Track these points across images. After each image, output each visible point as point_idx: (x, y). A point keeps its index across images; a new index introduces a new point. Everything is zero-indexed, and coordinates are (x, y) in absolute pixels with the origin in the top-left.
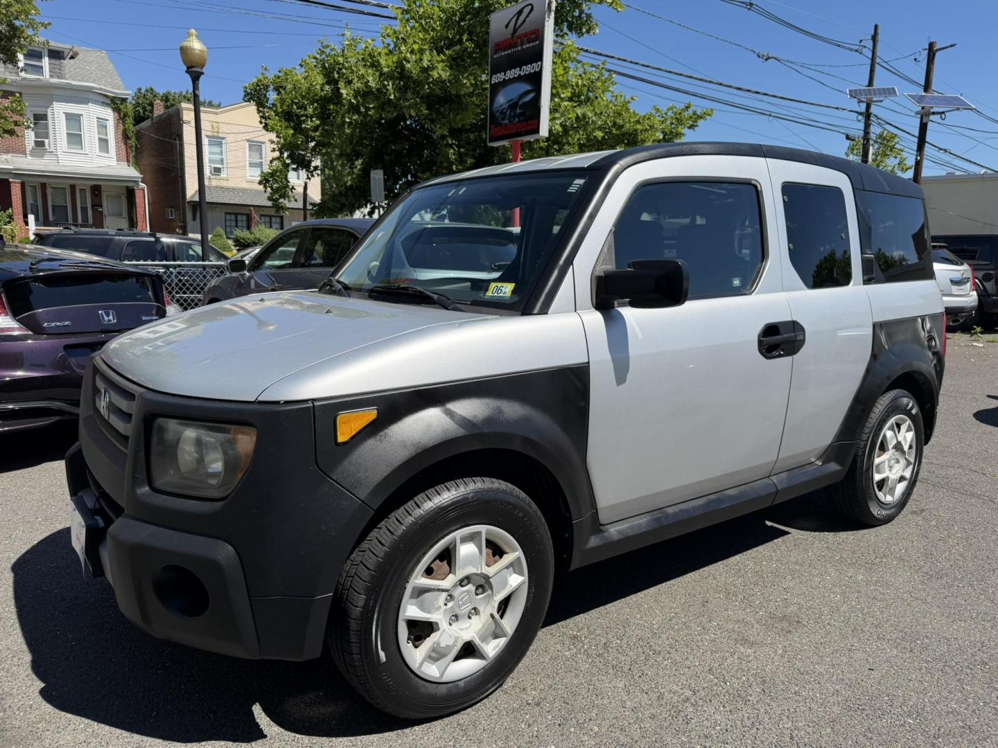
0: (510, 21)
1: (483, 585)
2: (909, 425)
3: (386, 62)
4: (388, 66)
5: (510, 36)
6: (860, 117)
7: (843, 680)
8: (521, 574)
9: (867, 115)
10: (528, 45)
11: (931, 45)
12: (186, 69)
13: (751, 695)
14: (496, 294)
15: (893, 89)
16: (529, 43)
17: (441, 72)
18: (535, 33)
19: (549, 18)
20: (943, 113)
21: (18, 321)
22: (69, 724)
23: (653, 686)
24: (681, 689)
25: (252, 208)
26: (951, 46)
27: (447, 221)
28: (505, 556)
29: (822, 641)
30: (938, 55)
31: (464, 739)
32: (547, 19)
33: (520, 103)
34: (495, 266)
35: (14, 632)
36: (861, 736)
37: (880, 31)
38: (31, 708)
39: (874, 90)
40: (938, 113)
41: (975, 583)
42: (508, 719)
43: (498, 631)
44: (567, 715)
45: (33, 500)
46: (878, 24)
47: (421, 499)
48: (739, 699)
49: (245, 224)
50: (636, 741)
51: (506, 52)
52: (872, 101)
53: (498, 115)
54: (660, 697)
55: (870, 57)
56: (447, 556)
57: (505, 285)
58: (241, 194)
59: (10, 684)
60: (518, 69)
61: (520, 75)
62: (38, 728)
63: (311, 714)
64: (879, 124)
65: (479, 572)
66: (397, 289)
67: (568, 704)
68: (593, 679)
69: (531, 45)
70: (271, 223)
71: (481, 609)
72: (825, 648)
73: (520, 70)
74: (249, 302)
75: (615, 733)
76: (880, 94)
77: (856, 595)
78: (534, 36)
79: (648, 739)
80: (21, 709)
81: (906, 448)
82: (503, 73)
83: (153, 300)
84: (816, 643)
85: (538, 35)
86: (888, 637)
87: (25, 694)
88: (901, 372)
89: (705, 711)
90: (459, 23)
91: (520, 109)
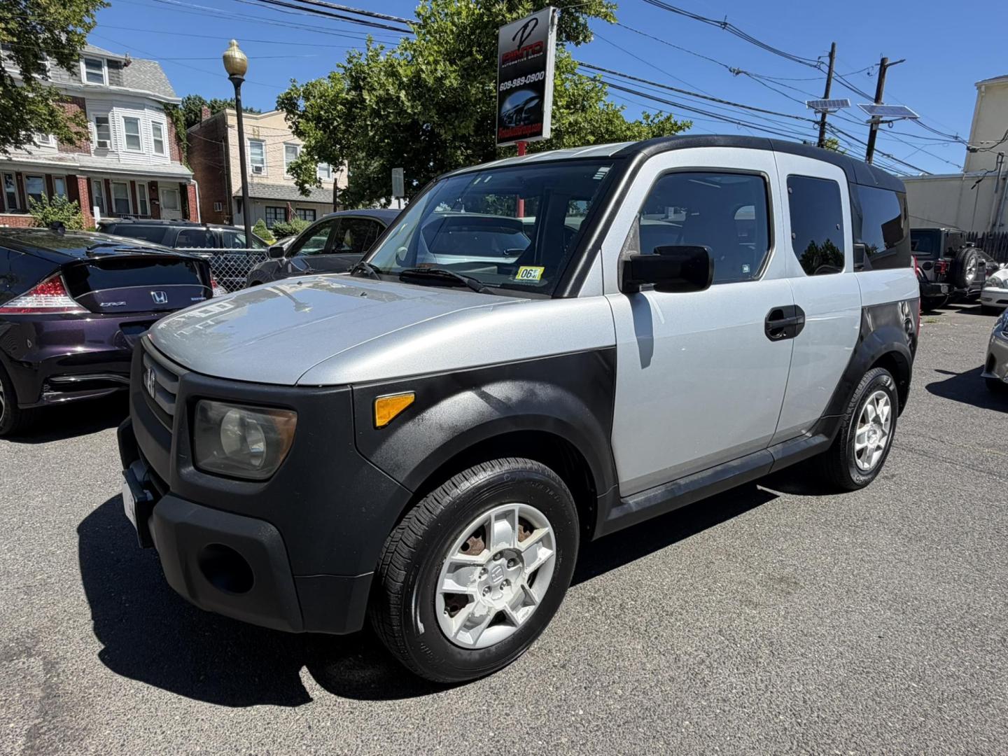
0: (517, 34)
1: (515, 558)
2: (887, 400)
3: (405, 72)
4: (407, 76)
5: (517, 48)
6: (816, 126)
7: (845, 642)
8: (550, 547)
9: (822, 124)
10: (532, 56)
11: (883, 60)
12: (228, 76)
13: (761, 657)
14: (525, 278)
15: (846, 101)
16: (533, 54)
17: (453, 81)
18: (539, 45)
19: (552, 31)
20: (891, 121)
21: (77, 301)
22: (120, 690)
23: (670, 648)
24: (696, 651)
25: (289, 203)
26: (902, 61)
27: (463, 211)
28: (535, 531)
29: (820, 602)
30: (888, 70)
31: (497, 703)
32: (550, 32)
33: (525, 108)
34: (507, 252)
35: (71, 594)
36: (869, 700)
37: (836, 48)
38: (84, 672)
39: (829, 101)
40: (886, 122)
41: (952, 545)
42: (537, 682)
43: (528, 599)
44: (591, 678)
45: (93, 463)
46: (835, 42)
47: (458, 479)
48: (751, 661)
49: (283, 216)
50: (659, 705)
51: (513, 63)
52: (828, 112)
53: (505, 119)
54: (677, 659)
55: (827, 72)
56: (483, 533)
57: (534, 268)
58: (279, 190)
59: (65, 647)
60: (524, 78)
61: (525, 83)
62: (90, 694)
63: (351, 677)
64: (832, 132)
65: (512, 547)
66: (427, 272)
67: (591, 666)
68: (613, 640)
69: (535, 56)
70: (305, 215)
71: (512, 581)
72: (824, 610)
73: (526, 79)
74: (288, 285)
75: (638, 696)
76: (835, 106)
77: (845, 557)
78: (538, 47)
79: (670, 703)
80: (74, 674)
81: (883, 421)
82: (510, 82)
83: (200, 281)
84: (815, 605)
85: (542, 47)
86: (880, 599)
87: (79, 657)
88: (884, 352)
89: (720, 674)
90: (469, 36)
91: (525, 114)
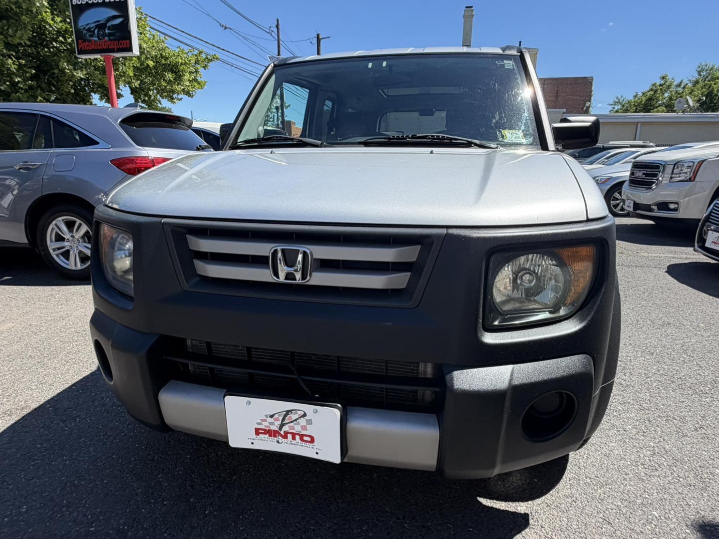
11: (318, 35)
26: (328, 37)
30: (322, 41)
33: (109, 24)
37: (280, 23)
46: (278, 19)
53: (84, 32)
55: (277, 39)
61: (104, 1)
91: (108, 30)
